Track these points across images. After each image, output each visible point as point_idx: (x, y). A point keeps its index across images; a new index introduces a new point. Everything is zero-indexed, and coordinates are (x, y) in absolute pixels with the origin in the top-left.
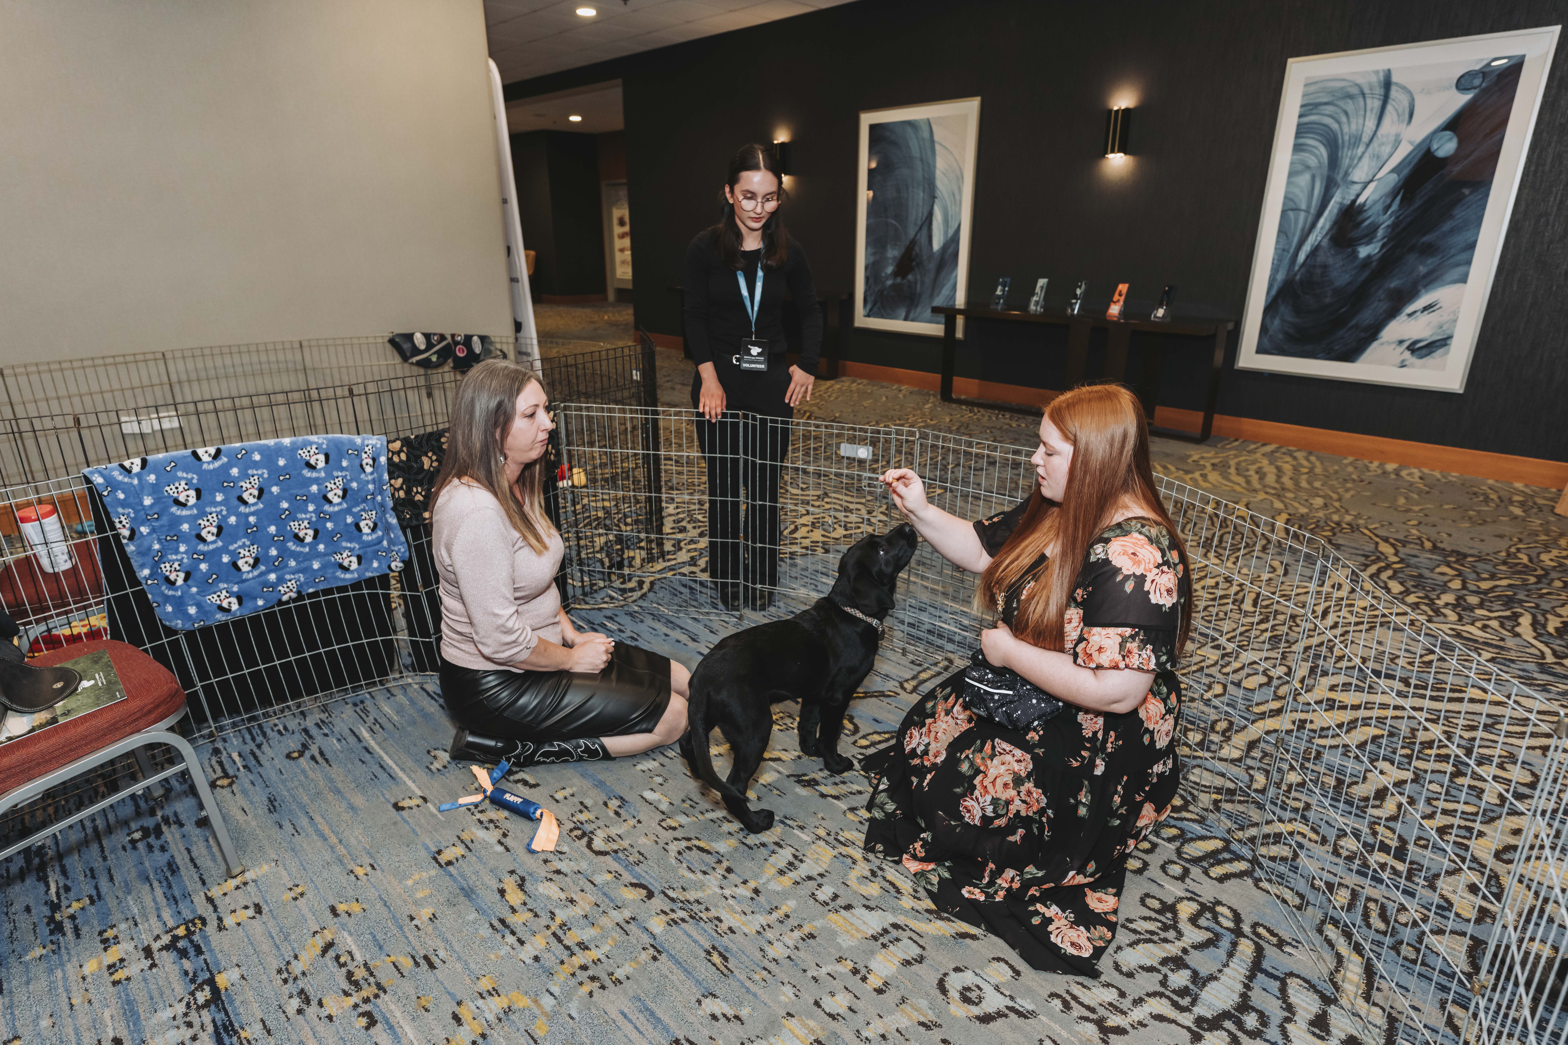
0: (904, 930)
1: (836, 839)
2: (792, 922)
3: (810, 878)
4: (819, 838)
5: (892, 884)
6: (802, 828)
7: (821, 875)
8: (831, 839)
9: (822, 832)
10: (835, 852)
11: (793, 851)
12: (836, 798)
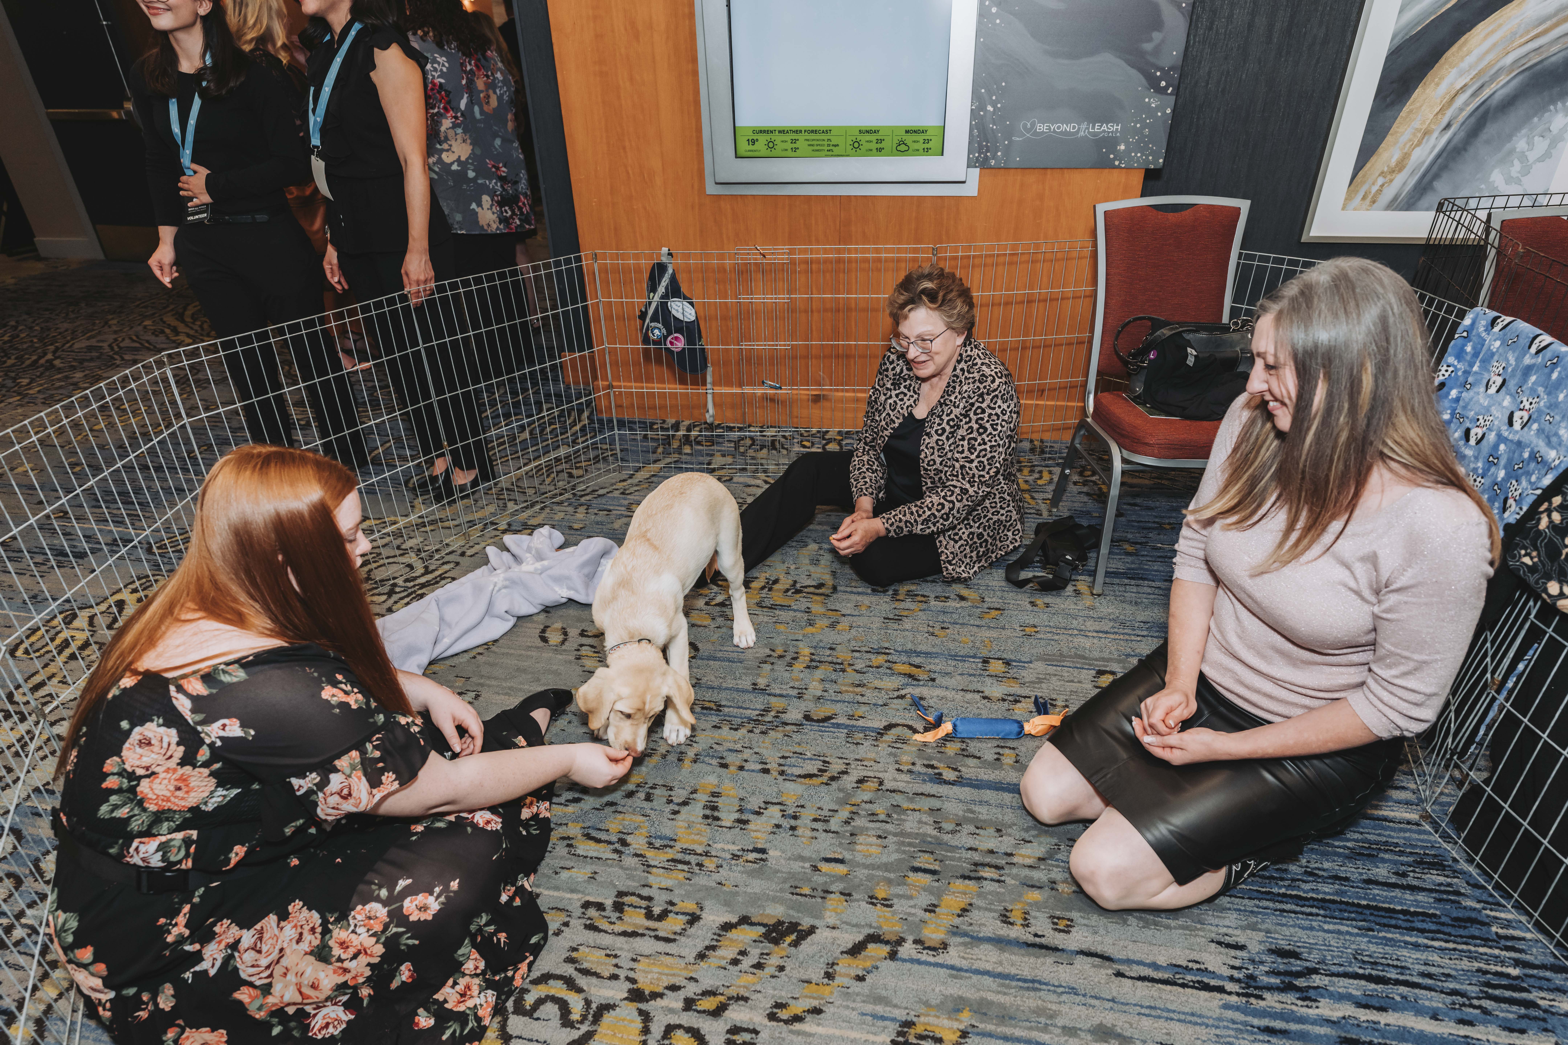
0: (567, 801)
1: (688, 863)
2: (672, 758)
3: (685, 803)
4: (707, 854)
5: (599, 841)
6: (735, 857)
7: (676, 813)
8: (693, 859)
9: (710, 864)
10: (678, 846)
11: (723, 824)
12: (727, 927)
